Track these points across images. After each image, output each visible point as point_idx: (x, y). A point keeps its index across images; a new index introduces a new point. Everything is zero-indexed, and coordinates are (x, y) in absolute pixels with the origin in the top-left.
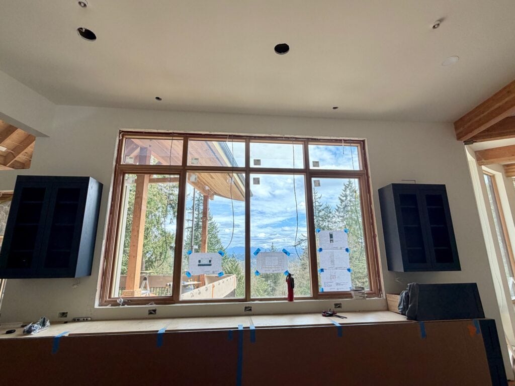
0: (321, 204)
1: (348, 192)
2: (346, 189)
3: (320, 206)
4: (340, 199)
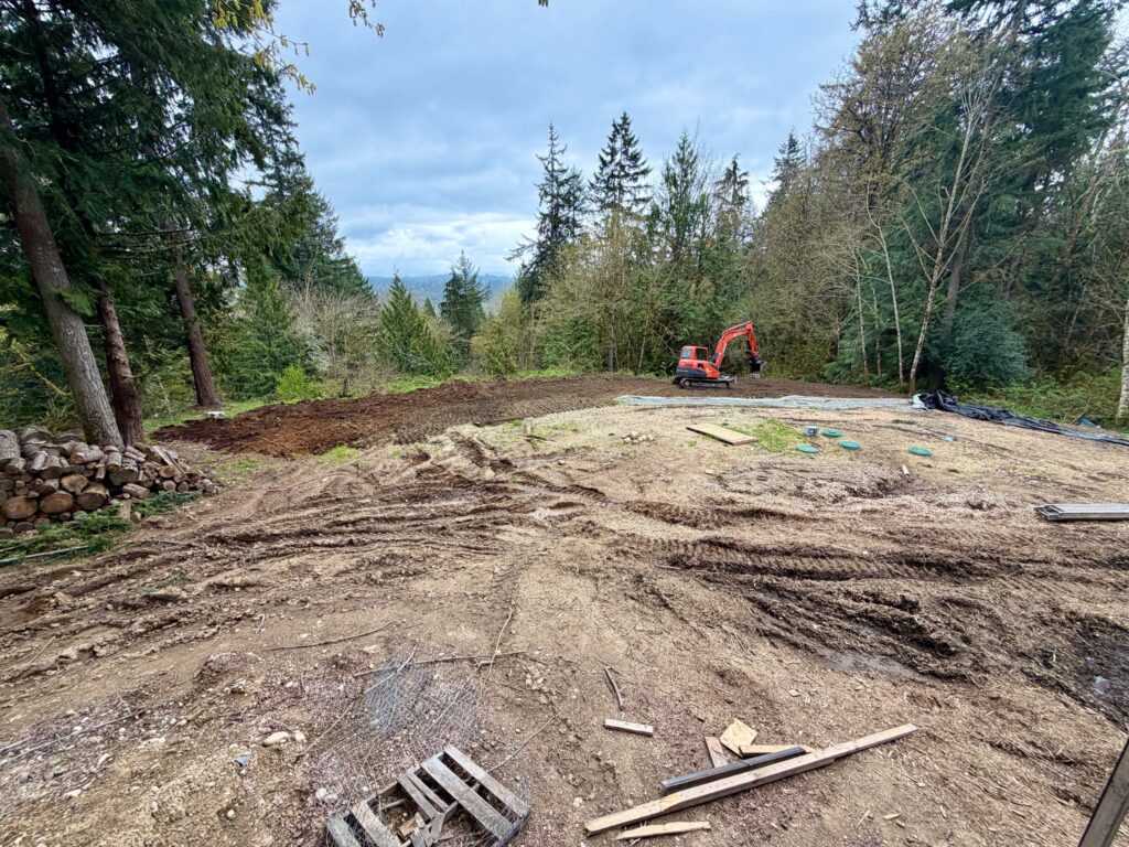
0: (565, 167)
1: (619, 144)
2: (614, 136)
3: (564, 171)
4: (602, 159)
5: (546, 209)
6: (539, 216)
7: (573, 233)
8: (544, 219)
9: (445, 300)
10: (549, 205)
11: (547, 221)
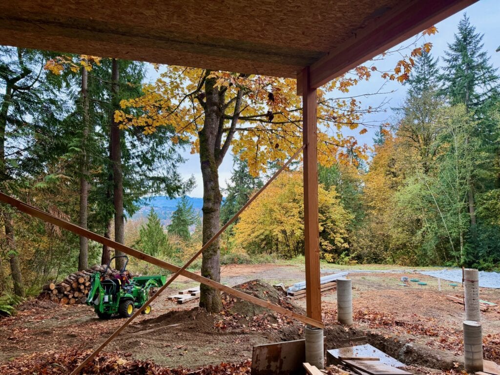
5: (237, 167)
6: (233, 171)
7: (254, 182)
8: (236, 174)
9: (172, 223)
10: (239, 165)
11: (238, 175)
